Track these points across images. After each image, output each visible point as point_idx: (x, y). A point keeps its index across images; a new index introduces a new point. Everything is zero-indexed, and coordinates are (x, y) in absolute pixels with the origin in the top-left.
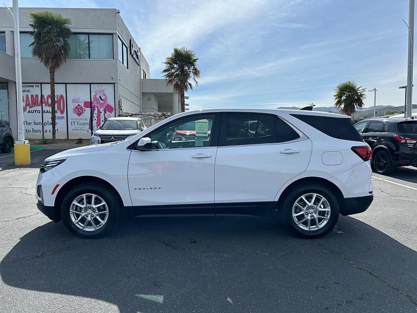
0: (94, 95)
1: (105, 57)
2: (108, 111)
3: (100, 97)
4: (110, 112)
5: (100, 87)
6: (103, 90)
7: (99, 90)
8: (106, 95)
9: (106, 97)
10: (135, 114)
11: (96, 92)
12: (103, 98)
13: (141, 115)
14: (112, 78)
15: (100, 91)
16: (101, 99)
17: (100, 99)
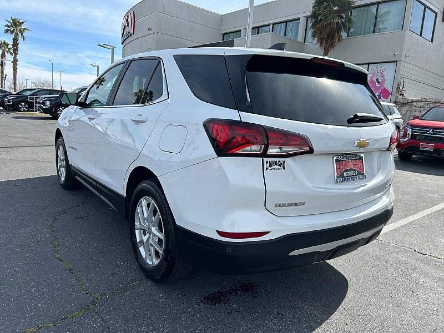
0: (370, 78)
1: (393, 28)
2: (383, 97)
3: (377, 80)
4: (385, 98)
5: (379, 67)
6: (381, 71)
7: (377, 71)
8: (384, 76)
9: (384, 80)
10: (416, 100)
11: (373, 74)
12: (380, 81)
13: (425, 103)
14: (395, 54)
15: (378, 73)
16: (378, 83)
17: (376, 82)
